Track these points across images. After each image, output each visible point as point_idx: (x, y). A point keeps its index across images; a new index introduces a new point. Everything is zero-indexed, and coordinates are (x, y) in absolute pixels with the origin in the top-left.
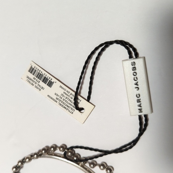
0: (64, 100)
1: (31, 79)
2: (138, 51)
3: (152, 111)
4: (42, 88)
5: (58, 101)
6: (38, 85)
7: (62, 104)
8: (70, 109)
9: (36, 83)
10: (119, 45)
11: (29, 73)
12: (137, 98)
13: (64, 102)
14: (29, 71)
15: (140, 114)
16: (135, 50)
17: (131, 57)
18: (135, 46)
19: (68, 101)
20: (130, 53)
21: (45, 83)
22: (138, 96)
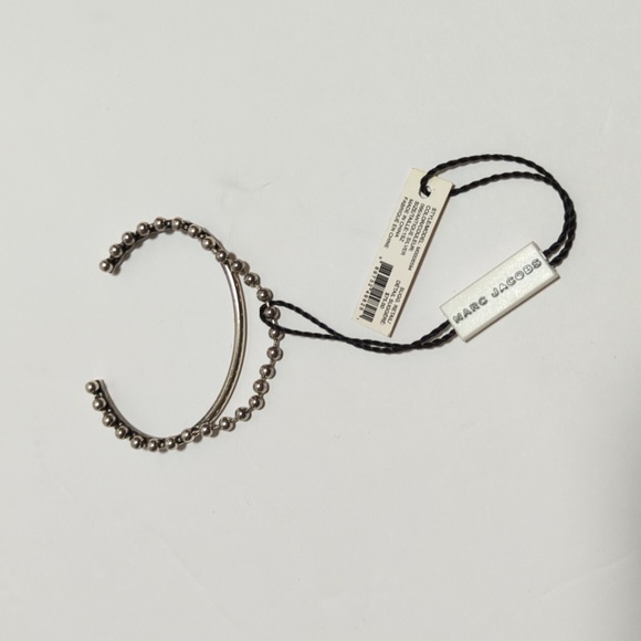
0: (411, 233)
1: (386, 314)
2: (565, 261)
3: (468, 340)
4: (397, 285)
5: (416, 246)
6: (393, 295)
7: (420, 236)
8: (427, 216)
9: (391, 301)
10: (563, 222)
11: (375, 318)
12: (477, 301)
13: (415, 232)
14: (371, 320)
15: (453, 322)
16: (564, 254)
17: (547, 253)
18: (571, 252)
19: (411, 225)
20: (554, 248)
21: (386, 280)
22: (483, 301)
